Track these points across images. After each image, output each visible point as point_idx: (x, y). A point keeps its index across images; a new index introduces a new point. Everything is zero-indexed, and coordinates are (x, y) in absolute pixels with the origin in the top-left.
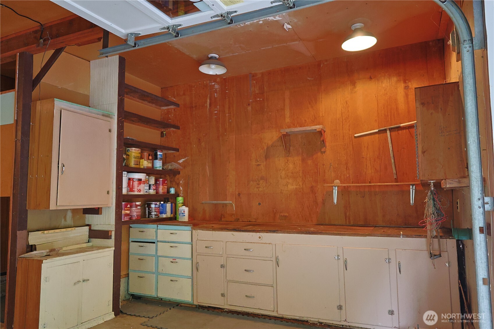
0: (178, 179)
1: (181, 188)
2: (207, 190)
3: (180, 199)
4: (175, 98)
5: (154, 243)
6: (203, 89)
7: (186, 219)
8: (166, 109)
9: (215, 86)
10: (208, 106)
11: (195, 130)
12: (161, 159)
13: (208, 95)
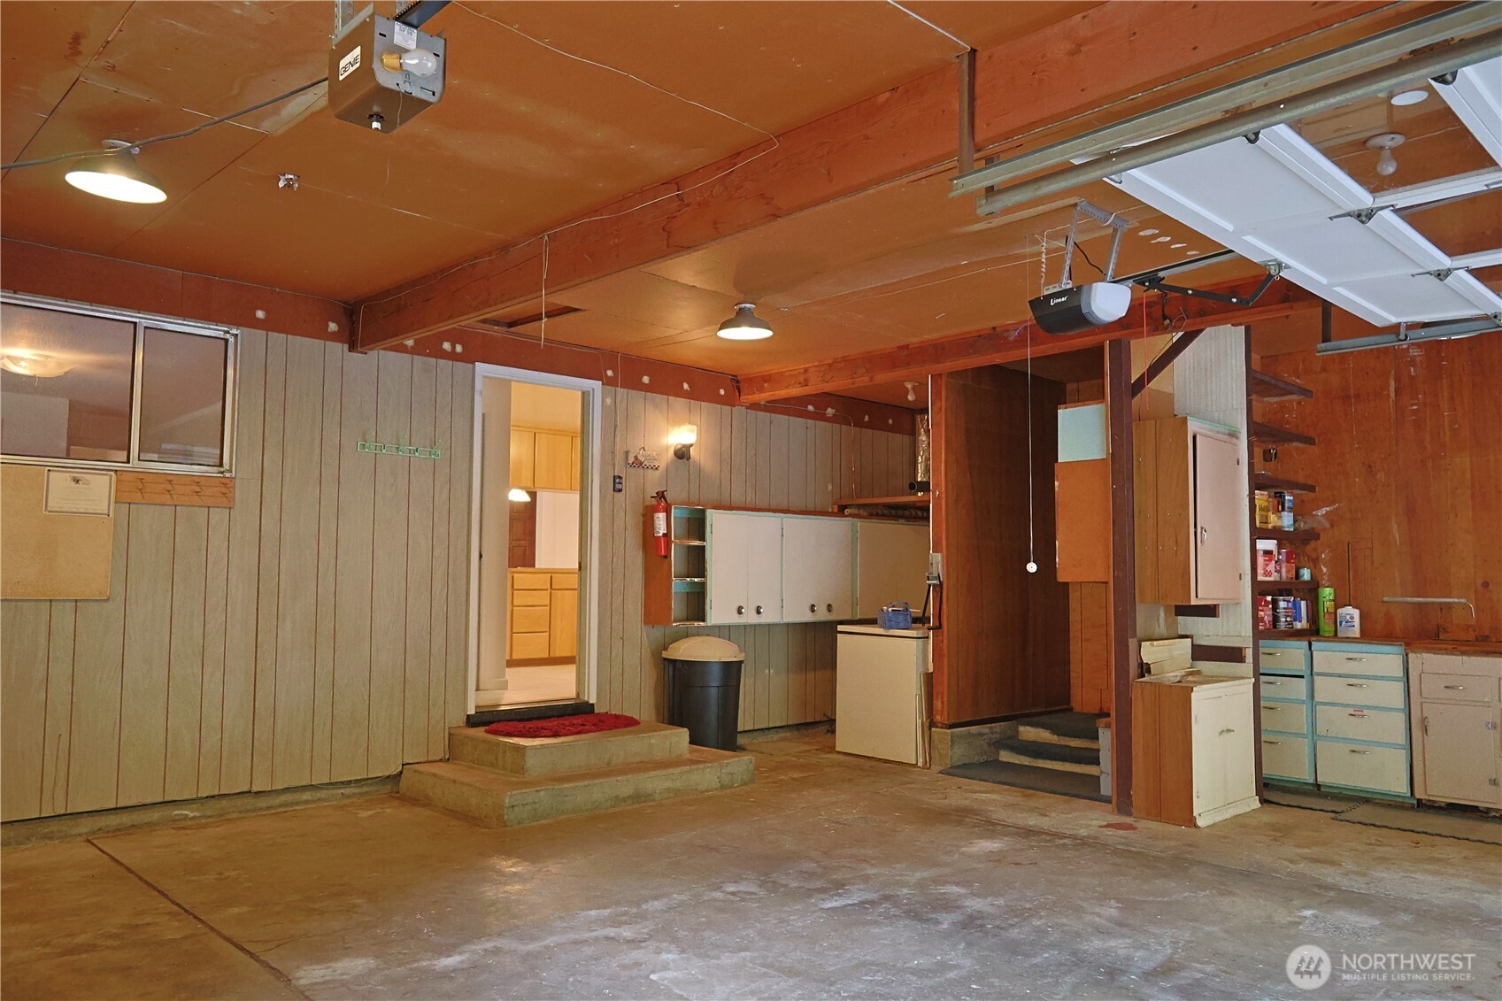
0: (1315, 549)
1: (1324, 570)
2: (1396, 573)
3: (1327, 593)
4: (1298, 378)
5: (1302, 677)
6: (1377, 357)
7: (1356, 632)
8: (1276, 403)
9: (1411, 351)
10: (1392, 395)
11: (1356, 446)
12: (1291, 510)
13: (1390, 372)
